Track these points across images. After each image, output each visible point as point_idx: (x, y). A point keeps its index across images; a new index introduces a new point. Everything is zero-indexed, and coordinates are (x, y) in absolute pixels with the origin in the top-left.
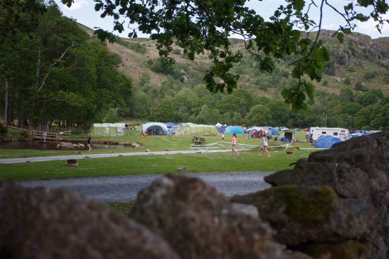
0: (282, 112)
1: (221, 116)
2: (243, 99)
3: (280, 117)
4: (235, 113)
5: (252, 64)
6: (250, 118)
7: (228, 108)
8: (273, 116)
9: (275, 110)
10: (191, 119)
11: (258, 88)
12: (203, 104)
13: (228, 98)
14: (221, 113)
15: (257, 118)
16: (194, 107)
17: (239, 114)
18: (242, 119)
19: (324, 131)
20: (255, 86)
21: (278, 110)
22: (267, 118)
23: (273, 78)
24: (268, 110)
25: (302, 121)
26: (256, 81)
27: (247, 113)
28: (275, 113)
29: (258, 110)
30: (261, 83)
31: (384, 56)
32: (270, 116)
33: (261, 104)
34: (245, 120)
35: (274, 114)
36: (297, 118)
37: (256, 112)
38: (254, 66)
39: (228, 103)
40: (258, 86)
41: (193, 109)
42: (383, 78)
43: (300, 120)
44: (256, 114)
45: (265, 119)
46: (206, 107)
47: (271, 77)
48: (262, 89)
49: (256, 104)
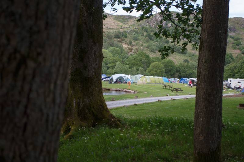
0: (171, 67)
1: (130, 69)
2: (144, 58)
3: (170, 71)
4: (140, 68)
5: (143, 34)
6: (150, 72)
7: (134, 65)
8: (166, 70)
9: (167, 66)
10: (109, 72)
11: (149, 51)
12: (116, 62)
13: (133, 58)
14: (130, 68)
15: (155, 72)
16: (110, 63)
17: (143, 68)
18: (144, 73)
20: (147, 49)
21: (169, 66)
22: (162, 72)
23: (159, 44)
24: (163, 66)
25: (184, 74)
26: (147, 46)
27: (148, 68)
28: (167, 68)
29: (155, 66)
30: (151, 47)
32: (164, 70)
33: (156, 62)
34: (147, 73)
36: (181, 72)
37: (153, 67)
39: (134, 61)
40: (149, 49)
41: (109, 65)
43: (183, 73)
44: (155, 69)
45: (160, 72)
46: (119, 64)
48: (152, 51)
49: (154, 62)
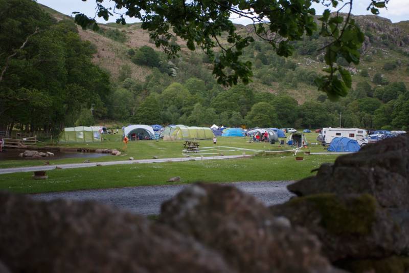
0: (289, 110)
1: (217, 115)
2: (242, 96)
3: (286, 116)
4: (234, 112)
5: (252, 53)
6: (251, 118)
7: (225, 107)
8: (279, 115)
9: (281, 108)
10: (181, 120)
11: (261, 83)
12: (195, 103)
13: (225, 95)
14: (217, 113)
15: (260, 118)
16: (185, 105)
17: (239, 113)
18: (242, 120)
19: (339, 132)
20: (257, 79)
21: (285, 107)
22: (272, 118)
23: (278, 70)
24: (272, 108)
25: (312, 120)
26: (258, 74)
27: (248, 113)
28: (281, 111)
29: (259, 109)
30: (264, 76)
31: (406, 44)
32: (275, 115)
33: (264, 101)
34: (246, 120)
35: (279, 112)
36: (306, 117)
37: (257, 110)
38: (255, 56)
39: (226, 101)
41: (184, 109)
42: (405, 68)
43: (310, 120)
44: (259, 114)
45: (269, 118)
46: (199, 106)
47: (276, 69)
48: (264, 83)
49: (259, 101)
